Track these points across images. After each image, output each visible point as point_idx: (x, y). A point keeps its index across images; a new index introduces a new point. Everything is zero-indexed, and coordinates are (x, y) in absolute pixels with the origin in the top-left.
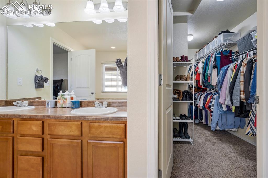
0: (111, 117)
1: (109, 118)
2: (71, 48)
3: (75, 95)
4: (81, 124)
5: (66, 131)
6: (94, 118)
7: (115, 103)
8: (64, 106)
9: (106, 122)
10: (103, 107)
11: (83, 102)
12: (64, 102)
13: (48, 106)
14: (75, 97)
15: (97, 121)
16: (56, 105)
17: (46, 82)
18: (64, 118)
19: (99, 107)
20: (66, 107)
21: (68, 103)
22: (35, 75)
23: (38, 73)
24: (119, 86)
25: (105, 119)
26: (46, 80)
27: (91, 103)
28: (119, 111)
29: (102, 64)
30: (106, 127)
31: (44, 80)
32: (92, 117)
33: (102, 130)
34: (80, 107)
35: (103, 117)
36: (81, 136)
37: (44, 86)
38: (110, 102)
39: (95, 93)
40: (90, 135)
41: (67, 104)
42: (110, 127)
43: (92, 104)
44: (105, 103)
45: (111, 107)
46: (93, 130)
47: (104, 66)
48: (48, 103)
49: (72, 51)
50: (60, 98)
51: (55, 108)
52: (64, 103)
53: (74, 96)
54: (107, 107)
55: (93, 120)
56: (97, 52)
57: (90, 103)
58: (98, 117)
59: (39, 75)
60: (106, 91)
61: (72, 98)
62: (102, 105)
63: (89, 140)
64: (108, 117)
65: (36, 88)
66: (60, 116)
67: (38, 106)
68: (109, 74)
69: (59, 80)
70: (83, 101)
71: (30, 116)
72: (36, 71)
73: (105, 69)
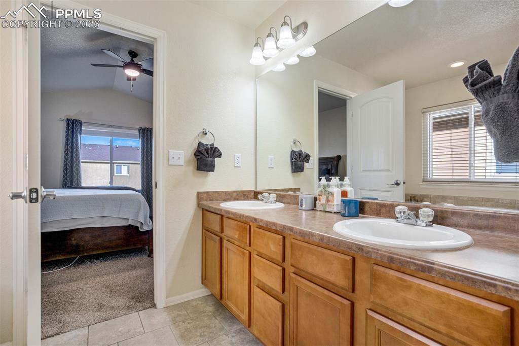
0: (442, 266)
1: (435, 266)
2: (351, 92)
3: (351, 187)
4: (352, 261)
5: (320, 270)
6: (384, 256)
7: (463, 215)
8: (327, 210)
9: (422, 275)
10: (419, 222)
11: (368, 204)
12: (328, 200)
13: (302, 206)
14: (351, 191)
15: (393, 266)
16: (315, 206)
17: (308, 161)
18: (316, 240)
19: (406, 221)
20: (331, 212)
21: (335, 203)
22: (291, 150)
23: (296, 146)
24: (476, 165)
25: (421, 265)
26: (307, 158)
27: (388, 209)
28: (476, 244)
29: (423, 113)
30: (423, 292)
31: (304, 157)
32: (380, 252)
33: (410, 296)
34: (360, 215)
35: (414, 259)
36: (351, 290)
37: (303, 168)
38: (442, 211)
39: (404, 183)
40: (372, 298)
41: (333, 205)
42: (439, 295)
43: (389, 212)
44: (427, 212)
45: (448, 225)
46: (382, 288)
47: (430, 118)
48: (302, 200)
49: (352, 96)
50: (322, 192)
51: (311, 212)
52: (329, 203)
53: (348, 189)
54: (431, 226)
55: (382, 259)
56: (408, 88)
57: (384, 208)
58: (398, 255)
59: (296, 149)
60: (434, 177)
61: (344, 194)
62: (417, 217)
63: (370, 309)
64: (433, 264)
65: (292, 172)
66: (310, 232)
67: (289, 203)
68: (446, 150)
69: (333, 158)
70: (368, 202)
71: (267, 223)
72: (292, 144)
73: (431, 125)
